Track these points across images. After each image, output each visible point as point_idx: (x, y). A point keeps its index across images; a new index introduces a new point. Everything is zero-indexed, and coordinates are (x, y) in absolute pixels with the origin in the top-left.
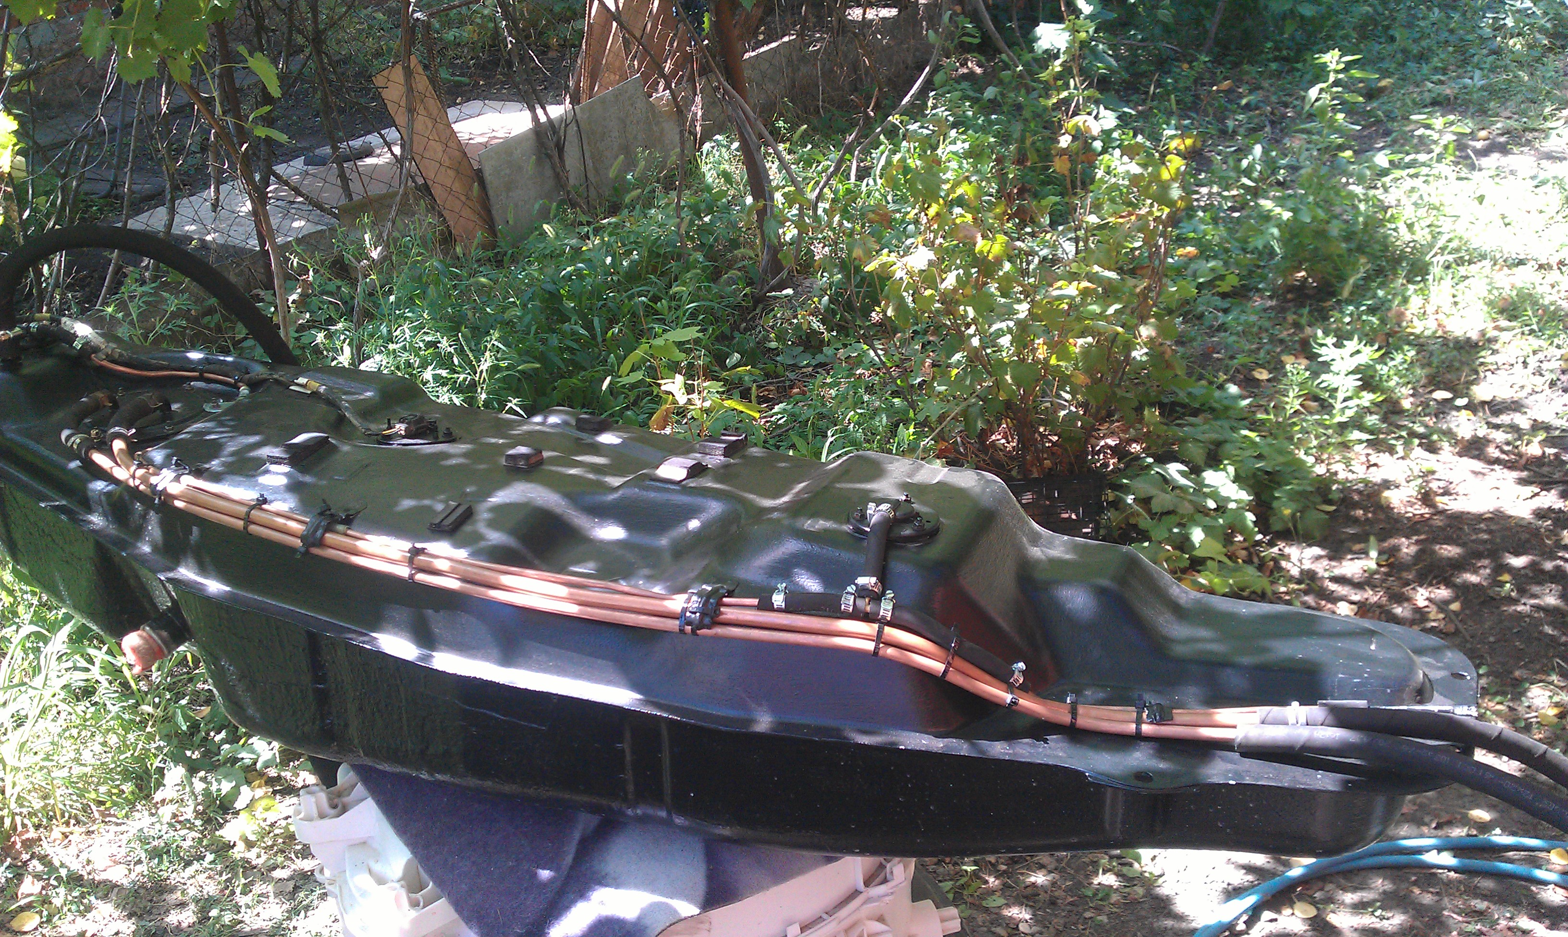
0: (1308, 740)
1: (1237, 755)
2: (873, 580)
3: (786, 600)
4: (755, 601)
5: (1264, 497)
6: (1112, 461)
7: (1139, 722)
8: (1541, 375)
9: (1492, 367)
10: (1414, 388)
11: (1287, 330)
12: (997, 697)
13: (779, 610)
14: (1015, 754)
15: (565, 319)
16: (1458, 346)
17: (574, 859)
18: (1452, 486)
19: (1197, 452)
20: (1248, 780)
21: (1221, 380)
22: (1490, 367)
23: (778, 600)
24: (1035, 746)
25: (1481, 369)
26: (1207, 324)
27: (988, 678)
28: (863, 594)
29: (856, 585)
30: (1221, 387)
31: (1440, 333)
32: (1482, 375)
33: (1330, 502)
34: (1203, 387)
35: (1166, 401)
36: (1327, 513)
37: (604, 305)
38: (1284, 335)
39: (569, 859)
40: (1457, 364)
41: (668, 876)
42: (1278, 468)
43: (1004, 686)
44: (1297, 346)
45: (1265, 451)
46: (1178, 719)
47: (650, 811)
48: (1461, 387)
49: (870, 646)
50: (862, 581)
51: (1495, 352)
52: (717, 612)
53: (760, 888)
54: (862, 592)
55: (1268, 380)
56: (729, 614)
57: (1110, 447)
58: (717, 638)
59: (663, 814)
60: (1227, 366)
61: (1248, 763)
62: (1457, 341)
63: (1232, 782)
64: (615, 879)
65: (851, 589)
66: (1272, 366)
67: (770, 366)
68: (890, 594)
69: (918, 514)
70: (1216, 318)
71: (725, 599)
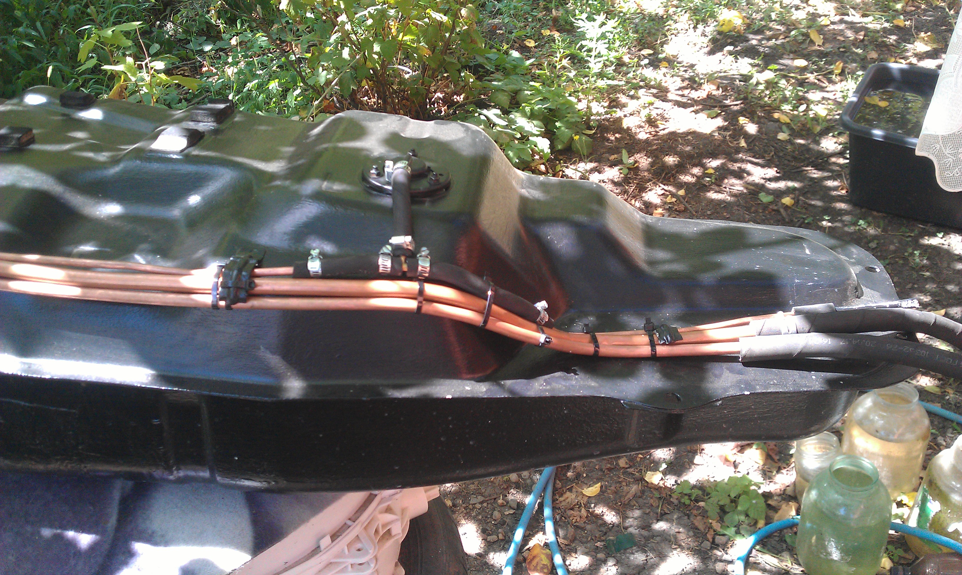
0: (805, 347)
1: (739, 366)
2: (409, 239)
3: (323, 267)
4: (289, 270)
5: (549, 128)
6: (443, 109)
7: (653, 344)
8: (705, 36)
9: (675, 32)
10: (629, 48)
11: (541, 12)
12: (531, 338)
13: (316, 277)
14: (553, 390)
15: (18, 24)
16: (651, 19)
17: (119, 521)
18: (666, 112)
19: (504, 99)
20: (759, 390)
21: (505, 48)
22: (673, 32)
23: (314, 266)
24: (565, 379)
25: (668, 34)
26: (489, 10)
27: (520, 320)
28: (399, 252)
29: (391, 244)
30: (506, 53)
31: (639, 11)
32: (669, 37)
33: (590, 128)
34: (494, 53)
35: (471, 64)
36: (589, 136)
37: (48, 13)
38: (540, 15)
39: (113, 521)
40: (653, 31)
41: (215, 527)
42: (558, 106)
43: (534, 326)
44: (550, 23)
45: (547, 95)
46: (686, 339)
47: (192, 473)
48: (657, 45)
49: (412, 304)
50: (396, 240)
51: (676, 22)
52: (252, 285)
53: (302, 521)
54: (397, 252)
55: (535, 47)
56: (264, 285)
57: (440, 98)
58: (253, 309)
59: (206, 474)
60: (508, 37)
61: (753, 373)
62: (650, 16)
63: (747, 393)
64: (163, 536)
65: (387, 249)
66: (536, 37)
67: (183, 52)
68: (425, 251)
69: (429, 170)
70: (494, 6)
71: (257, 271)
